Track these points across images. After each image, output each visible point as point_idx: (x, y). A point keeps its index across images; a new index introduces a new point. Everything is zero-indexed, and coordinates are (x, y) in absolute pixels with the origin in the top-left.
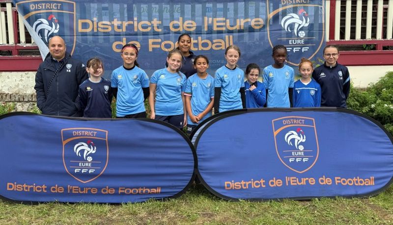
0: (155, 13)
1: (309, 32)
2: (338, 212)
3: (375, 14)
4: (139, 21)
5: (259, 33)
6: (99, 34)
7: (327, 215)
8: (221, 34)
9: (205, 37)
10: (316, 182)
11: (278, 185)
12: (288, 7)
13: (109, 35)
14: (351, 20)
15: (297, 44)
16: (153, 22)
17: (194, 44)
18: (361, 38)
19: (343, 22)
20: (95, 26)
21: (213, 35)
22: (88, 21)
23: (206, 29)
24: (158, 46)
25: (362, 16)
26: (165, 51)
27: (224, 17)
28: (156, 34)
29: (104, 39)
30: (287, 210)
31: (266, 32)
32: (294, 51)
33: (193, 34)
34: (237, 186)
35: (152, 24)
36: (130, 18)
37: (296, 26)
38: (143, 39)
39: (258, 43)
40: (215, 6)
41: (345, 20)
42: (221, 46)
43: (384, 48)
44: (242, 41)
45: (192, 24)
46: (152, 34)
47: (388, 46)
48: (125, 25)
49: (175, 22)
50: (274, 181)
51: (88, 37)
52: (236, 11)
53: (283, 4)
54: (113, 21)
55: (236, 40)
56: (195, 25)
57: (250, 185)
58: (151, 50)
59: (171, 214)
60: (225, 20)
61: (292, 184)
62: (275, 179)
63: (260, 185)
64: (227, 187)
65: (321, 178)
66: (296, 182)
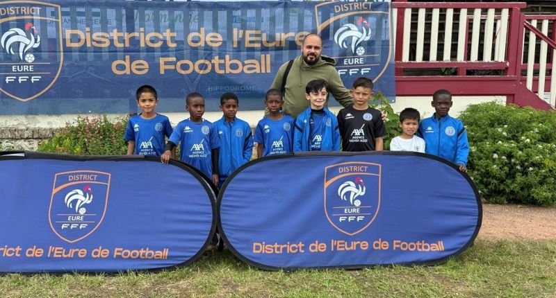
0: (164, 23)
1: (369, 48)
3: (456, 26)
4: (147, 32)
10: (369, 247)
11: (320, 250)
13: (101, 52)
14: (425, 33)
15: (354, 64)
16: (165, 34)
17: (220, 64)
18: (437, 60)
19: (414, 36)
23: (235, 45)
25: (440, 29)
28: (169, 50)
32: (351, 73)
34: (269, 249)
40: (244, 14)
41: (416, 33)
42: (255, 68)
43: (469, 73)
44: (280, 62)
45: (217, 37)
47: (474, 70)
48: (128, 38)
49: (195, 34)
50: (316, 245)
56: (221, 38)
57: (285, 249)
60: (260, 33)
61: (338, 249)
62: (317, 242)
63: (297, 250)
64: (256, 250)
65: (376, 242)
66: (344, 247)
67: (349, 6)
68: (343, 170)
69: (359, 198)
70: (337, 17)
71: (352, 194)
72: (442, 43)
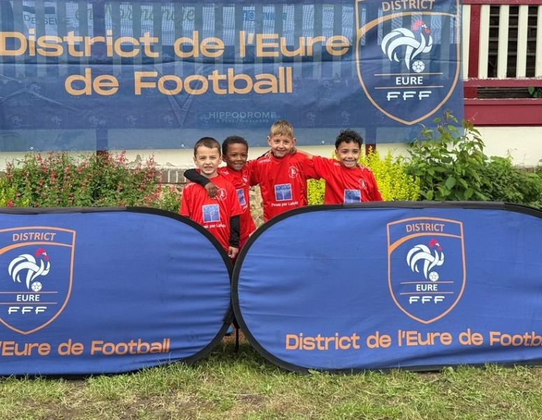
0: (146, 21)
1: (431, 63)
2: (489, 392)
4: (116, 35)
5: (340, 63)
6: (38, 61)
7: (471, 397)
8: (271, 65)
9: (241, 70)
10: (453, 340)
11: (383, 345)
12: (393, 16)
13: (58, 64)
14: (510, 43)
15: (409, 85)
16: (142, 40)
17: (220, 82)
18: (527, 76)
19: (493, 47)
20: (32, 46)
21: (256, 66)
22: (16, 35)
23: (242, 54)
24: (153, 85)
26: (166, 95)
27: (275, 33)
28: (148, 62)
29: (48, 70)
30: (397, 390)
31: (353, 62)
32: (405, 97)
33: (218, 62)
34: (309, 343)
35: (140, 43)
36: (99, 30)
37: (409, 51)
38: (124, 71)
39: (338, 81)
40: (259, 11)
41: (497, 43)
42: (270, 86)
44: (309, 78)
45: (216, 44)
46: (141, 61)
48: (90, 44)
49: (185, 40)
50: (376, 338)
51: (16, 65)
52: (298, 22)
53: (384, 10)
54: (66, 35)
55: (298, 75)
56: (221, 45)
57: (332, 344)
58: (138, 92)
59: (183, 397)
60: (277, 37)
61: (409, 344)
62: (377, 333)
63: (349, 345)
64: (290, 345)
65: (463, 334)
66: (417, 341)
67: (401, 4)
68: (412, 227)
69: (436, 269)
70: (387, 17)
71: (426, 264)
72: (533, 54)
